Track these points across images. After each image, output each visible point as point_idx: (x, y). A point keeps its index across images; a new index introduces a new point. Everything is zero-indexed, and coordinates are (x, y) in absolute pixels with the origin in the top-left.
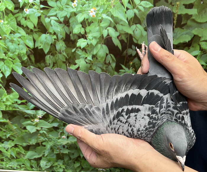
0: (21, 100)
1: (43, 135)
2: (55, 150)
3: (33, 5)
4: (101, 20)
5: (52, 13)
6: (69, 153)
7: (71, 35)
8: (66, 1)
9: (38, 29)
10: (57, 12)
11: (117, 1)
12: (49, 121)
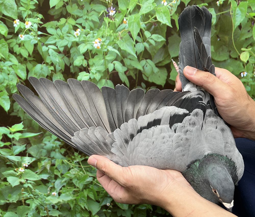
0: (5, 142)
1: (28, 190)
2: (41, 211)
3: (30, 31)
4: (107, 52)
5: (50, 41)
6: (59, 215)
7: (71, 67)
8: (67, 29)
9: (34, 57)
10: (57, 40)
11: (126, 33)
12: (37, 171)
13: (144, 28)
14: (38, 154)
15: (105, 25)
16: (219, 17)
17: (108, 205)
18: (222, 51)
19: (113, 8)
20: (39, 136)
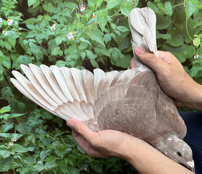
1: (17, 160)
3: (12, 27)
4: (79, 43)
5: (30, 35)
7: (49, 57)
8: (44, 25)
9: (16, 50)
10: (36, 34)
11: (95, 26)
12: (24, 145)
13: (111, 21)
14: (25, 131)
15: (77, 19)
16: (174, 9)
17: (86, 170)
18: (178, 38)
19: (83, 5)
20: (25, 116)
